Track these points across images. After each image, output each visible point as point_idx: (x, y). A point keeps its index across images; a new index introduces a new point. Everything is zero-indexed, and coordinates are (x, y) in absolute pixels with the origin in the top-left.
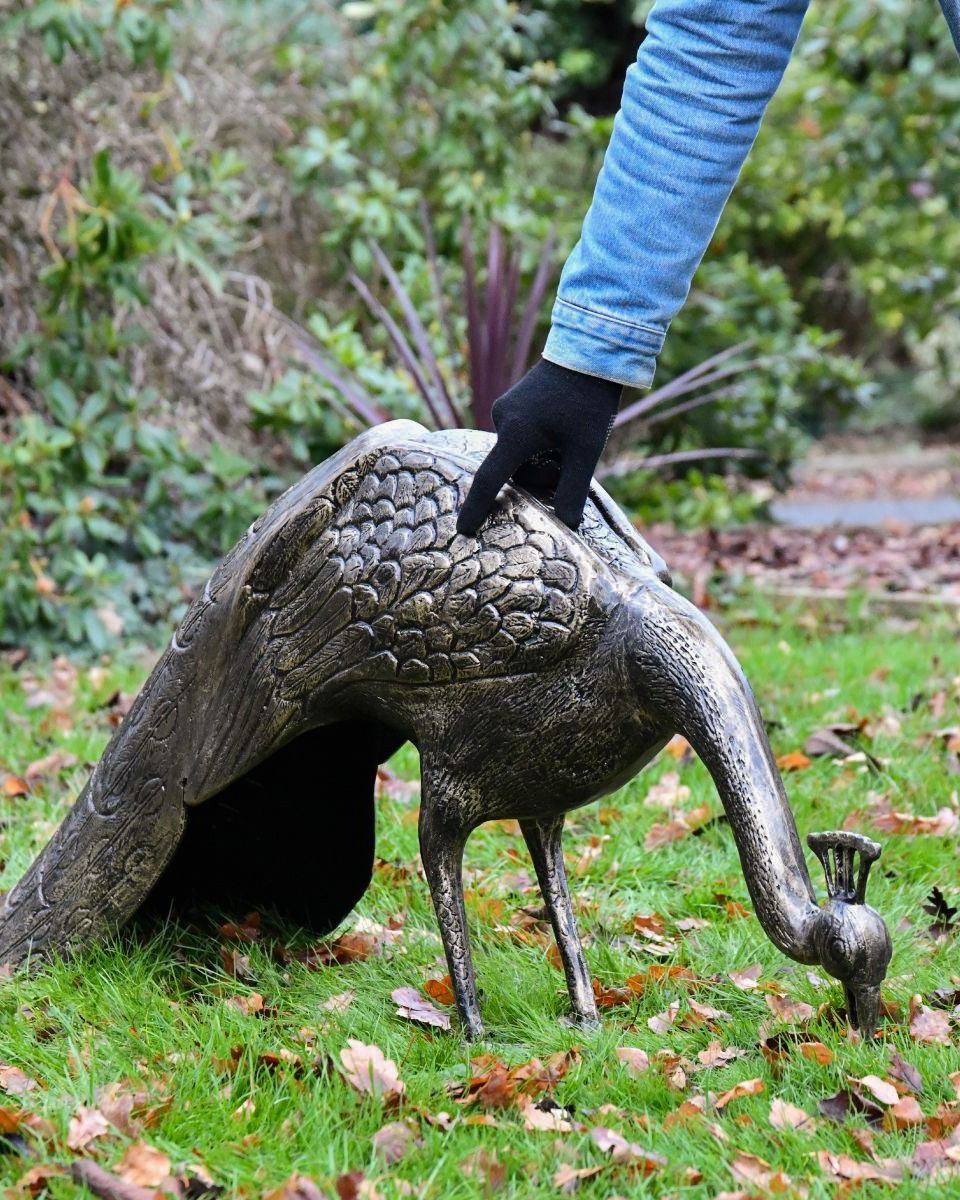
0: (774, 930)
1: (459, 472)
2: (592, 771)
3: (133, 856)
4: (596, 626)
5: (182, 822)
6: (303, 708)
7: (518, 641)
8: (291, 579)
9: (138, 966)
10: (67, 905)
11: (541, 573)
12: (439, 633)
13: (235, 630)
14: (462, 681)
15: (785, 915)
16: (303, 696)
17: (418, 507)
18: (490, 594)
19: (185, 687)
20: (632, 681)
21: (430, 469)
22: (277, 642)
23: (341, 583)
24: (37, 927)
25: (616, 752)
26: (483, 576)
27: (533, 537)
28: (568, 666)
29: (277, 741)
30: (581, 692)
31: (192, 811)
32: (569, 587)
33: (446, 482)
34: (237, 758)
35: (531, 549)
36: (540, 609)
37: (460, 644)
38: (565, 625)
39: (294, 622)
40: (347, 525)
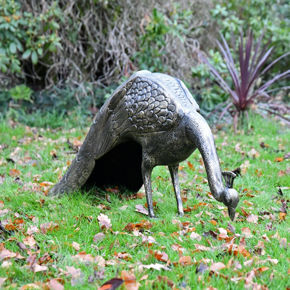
0: (213, 194)
1: (152, 83)
2: (178, 155)
3: (83, 171)
4: (179, 120)
5: (94, 163)
6: (119, 137)
7: (162, 123)
8: (117, 107)
9: (85, 197)
10: (70, 182)
11: (167, 107)
12: (145, 121)
13: (106, 118)
14: (150, 132)
15: (216, 190)
16: (119, 135)
17: (143, 91)
18: (156, 112)
19: (95, 132)
20: (186, 134)
21: (146, 82)
22: (114, 121)
23: (126, 108)
24: (64, 187)
25: (183, 151)
26: (155, 107)
27: (166, 99)
28: (173, 130)
29: (114, 145)
30: (175, 136)
31: (96, 161)
32: (173, 111)
33: (149, 85)
34: (105, 149)
35: (165, 101)
36: (166, 116)
37: (150, 123)
38: (172, 120)
39: (117, 117)
40: (129, 94)
